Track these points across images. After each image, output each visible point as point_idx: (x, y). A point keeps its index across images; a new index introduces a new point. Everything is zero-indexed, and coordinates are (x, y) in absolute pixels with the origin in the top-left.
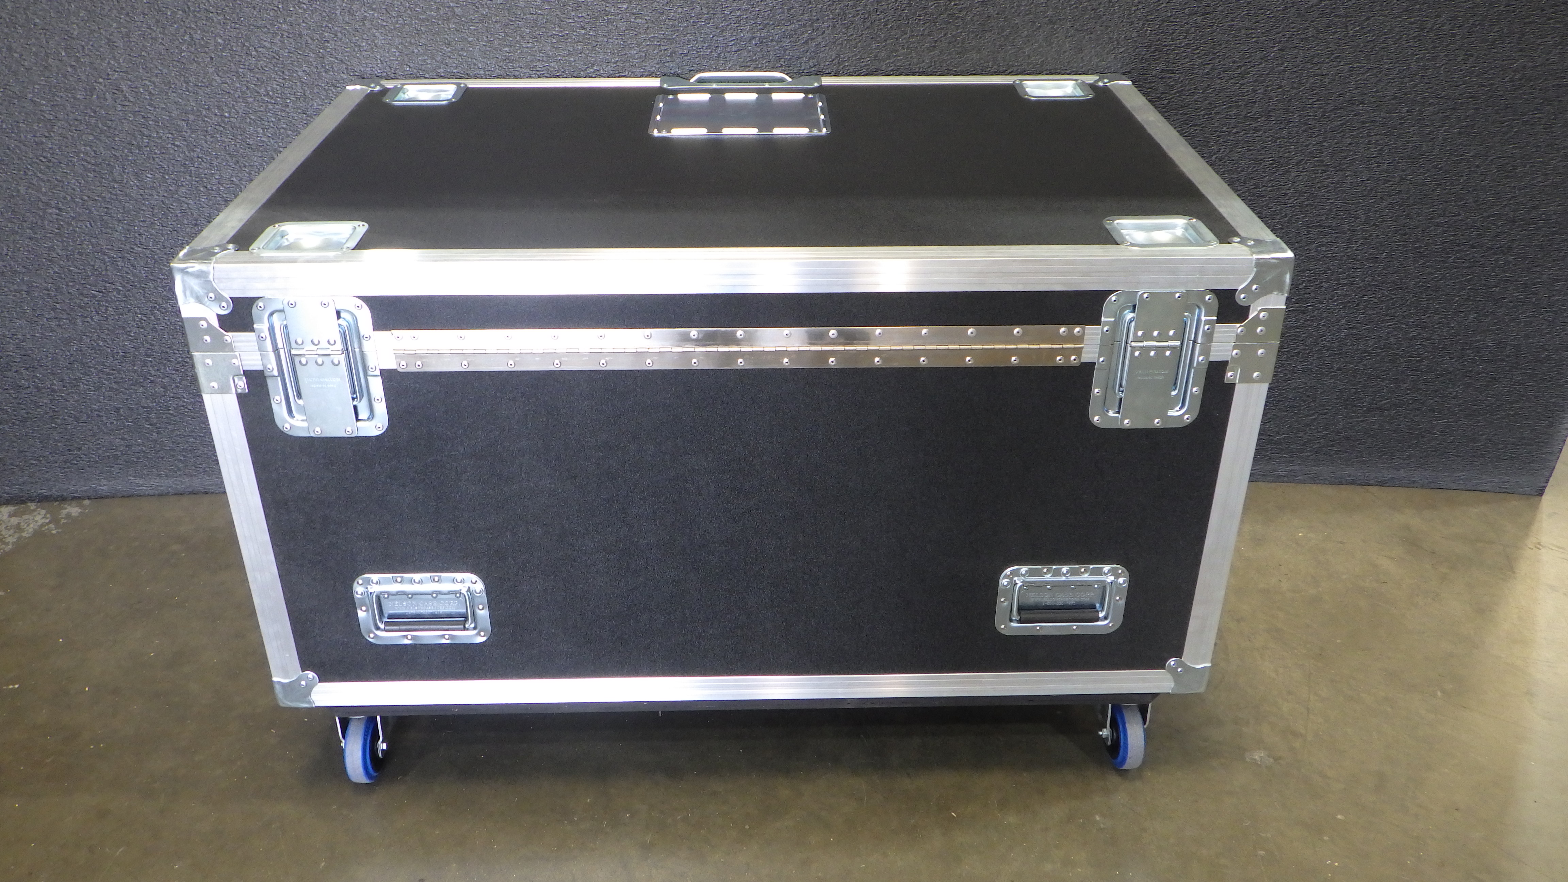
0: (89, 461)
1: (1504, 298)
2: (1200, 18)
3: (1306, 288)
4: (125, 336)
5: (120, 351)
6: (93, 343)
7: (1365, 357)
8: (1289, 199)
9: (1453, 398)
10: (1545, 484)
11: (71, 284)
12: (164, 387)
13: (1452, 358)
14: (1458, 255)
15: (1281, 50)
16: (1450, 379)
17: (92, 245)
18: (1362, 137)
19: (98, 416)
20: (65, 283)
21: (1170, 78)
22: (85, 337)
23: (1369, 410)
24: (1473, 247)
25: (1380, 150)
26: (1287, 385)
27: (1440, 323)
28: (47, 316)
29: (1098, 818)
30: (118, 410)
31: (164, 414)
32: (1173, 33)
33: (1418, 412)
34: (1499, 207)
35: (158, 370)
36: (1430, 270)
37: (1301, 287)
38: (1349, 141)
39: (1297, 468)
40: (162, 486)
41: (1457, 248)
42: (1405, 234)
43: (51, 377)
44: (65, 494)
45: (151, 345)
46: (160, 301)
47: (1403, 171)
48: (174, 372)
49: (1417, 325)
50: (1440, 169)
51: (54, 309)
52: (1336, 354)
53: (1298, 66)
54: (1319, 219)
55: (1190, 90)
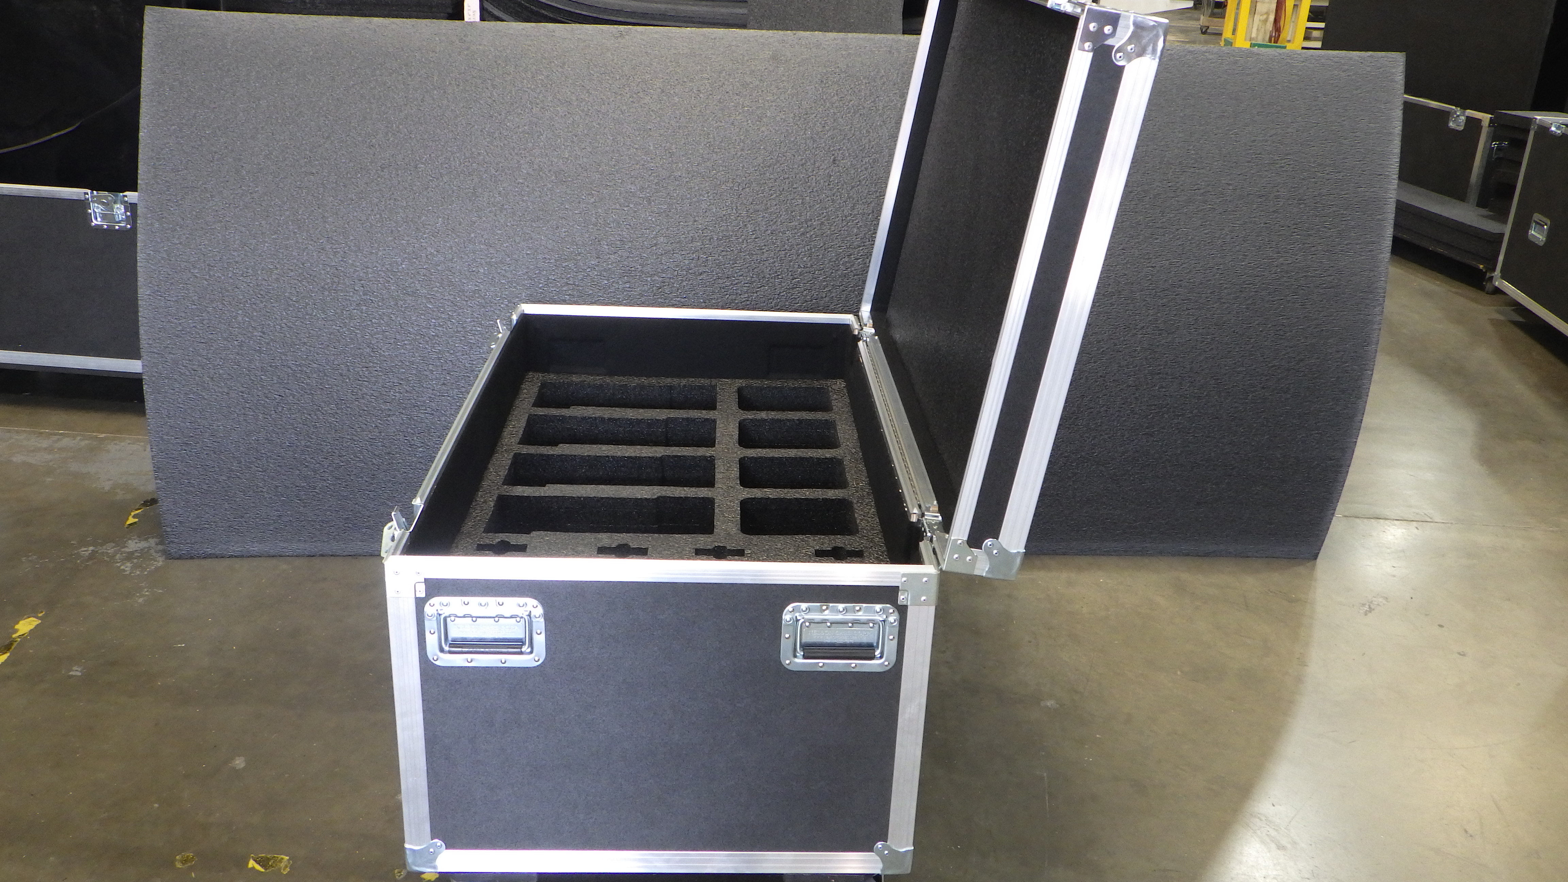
3: (1153, 418)
6: (268, 435)
10: (1319, 551)
12: (315, 471)
17: (282, 360)
18: (1183, 310)
20: (256, 388)
25: (1195, 320)
34: (1278, 360)
38: (1175, 313)
42: (1218, 379)
46: (323, 404)
47: (1213, 334)
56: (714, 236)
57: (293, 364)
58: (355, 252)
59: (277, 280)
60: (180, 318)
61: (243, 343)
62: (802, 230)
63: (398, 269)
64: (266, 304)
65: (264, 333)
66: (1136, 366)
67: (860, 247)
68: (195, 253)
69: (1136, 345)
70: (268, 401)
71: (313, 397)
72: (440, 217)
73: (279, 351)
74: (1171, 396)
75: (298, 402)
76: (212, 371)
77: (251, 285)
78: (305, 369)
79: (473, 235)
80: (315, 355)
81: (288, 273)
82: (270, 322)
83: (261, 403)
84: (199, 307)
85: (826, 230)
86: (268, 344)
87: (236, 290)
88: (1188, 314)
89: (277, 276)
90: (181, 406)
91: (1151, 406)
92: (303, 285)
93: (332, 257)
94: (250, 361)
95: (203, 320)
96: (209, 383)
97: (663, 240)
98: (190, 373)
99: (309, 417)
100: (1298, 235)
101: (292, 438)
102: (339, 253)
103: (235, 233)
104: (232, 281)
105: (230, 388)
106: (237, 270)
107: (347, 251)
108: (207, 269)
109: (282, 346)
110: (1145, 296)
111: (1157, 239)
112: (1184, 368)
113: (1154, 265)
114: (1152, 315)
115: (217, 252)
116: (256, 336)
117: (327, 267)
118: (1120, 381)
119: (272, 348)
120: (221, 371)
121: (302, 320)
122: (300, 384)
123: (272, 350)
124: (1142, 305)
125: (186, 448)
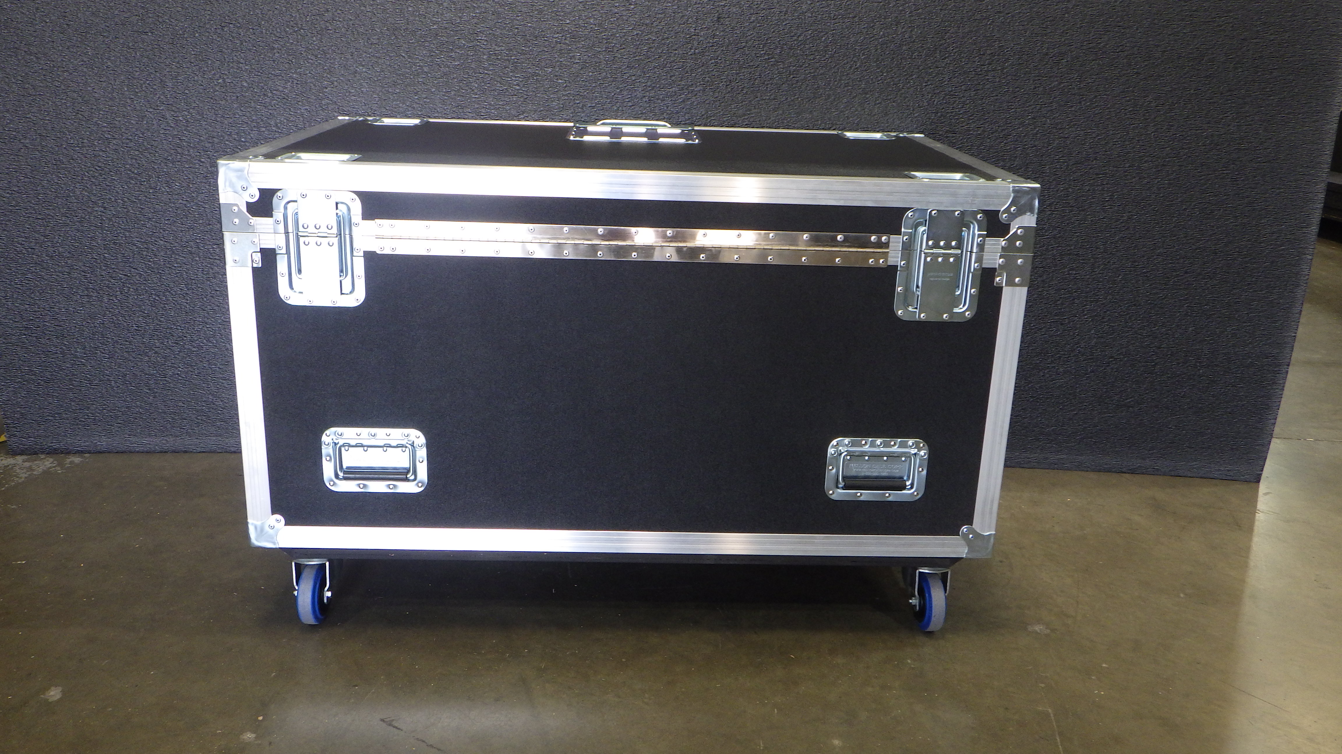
0: (95, 420)
2: (973, 93)
3: (1062, 304)
5: (134, 326)
7: (1111, 361)
8: (1046, 232)
10: (1260, 472)
11: (104, 268)
12: (165, 357)
15: (1034, 118)
17: (126, 237)
18: (1097, 186)
19: (109, 380)
20: (99, 267)
22: (108, 312)
23: (1118, 406)
24: (1186, 273)
25: (1111, 195)
26: (1052, 384)
27: (1167, 334)
28: (81, 294)
29: (909, 661)
31: (161, 380)
32: (954, 103)
34: (1204, 241)
35: (162, 343)
37: (1059, 302)
38: (1087, 188)
39: (1065, 456)
40: (150, 444)
43: (76, 345)
44: (70, 448)
45: (160, 321)
46: (172, 285)
47: (1130, 212)
48: (175, 345)
49: (1149, 336)
50: (1157, 211)
51: (87, 289)
52: (1089, 359)
53: (1047, 131)
54: (1069, 248)
55: (967, 146)
65: (105, 208)
70: (113, 281)
71: (160, 276)
73: (122, 227)
75: (144, 282)
76: (51, 249)
78: (151, 246)
80: (161, 231)
83: (105, 284)
86: (110, 220)
89: (116, 146)
92: (145, 156)
96: (48, 261)
98: (28, 251)
99: (157, 298)
101: (140, 321)
105: (71, 267)
110: (1055, 170)
114: (1062, 191)
119: (115, 224)
120: (61, 249)
123: (114, 226)
125: (26, 333)
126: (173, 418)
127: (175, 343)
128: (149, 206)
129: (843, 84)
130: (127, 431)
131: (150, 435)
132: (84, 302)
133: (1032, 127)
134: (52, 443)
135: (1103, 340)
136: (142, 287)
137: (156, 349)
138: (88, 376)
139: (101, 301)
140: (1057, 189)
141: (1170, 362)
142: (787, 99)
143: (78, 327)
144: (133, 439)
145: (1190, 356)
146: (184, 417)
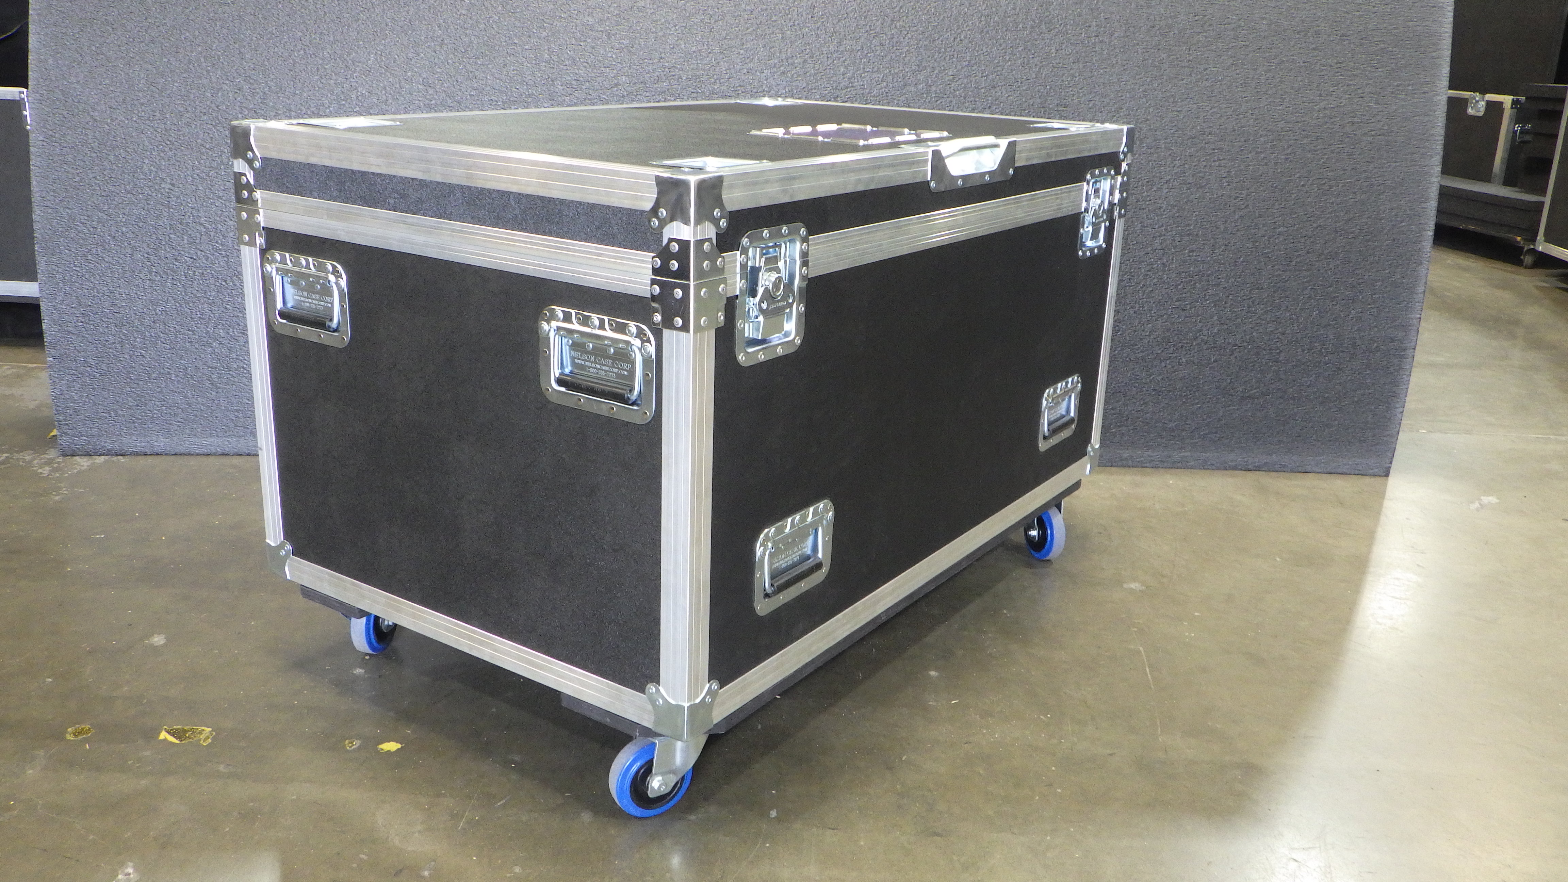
0: (152, 417)
1: (1338, 297)
3: (1184, 288)
4: (205, 299)
5: (198, 313)
6: (177, 304)
9: (1308, 386)
10: (1389, 465)
11: (169, 250)
12: (230, 349)
13: (1303, 351)
14: (1298, 260)
15: (1144, 91)
16: (1304, 370)
17: (193, 216)
18: (1214, 161)
19: (169, 373)
20: (164, 248)
21: (1063, 111)
22: (171, 298)
23: (1243, 398)
25: (1228, 172)
27: (1291, 319)
28: (143, 278)
30: (186, 369)
33: (1282, 401)
34: (1324, 219)
36: (1279, 272)
38: (1204, 164)
39: (1189, 454)
40: (211, 445)
41: (1296, 254)
44: (126, 449)
45: (226, 308)
47: (1248, 189)
50: (1276, 187)
56: (682, 75)
57: (206, 221)
58: (277, 93)
59: (188, 125)
60: (78, 168)
61: (149, 197)
62: (782, 68)
63: (325, 112)
64: (176, 152)
65: (173, 185)
66: (1162, 226)
67: (847, 88)
68: (95, 94)
69: (1160, 202)
70: (177, 264)
71: (229, 259)
72: (372, 53)
73: (190, 205)
74: (1203, 262)
75: (211, 266)
77: (159, 130)
78: (220, 227)
79: (409, 74)
81: (200, 116)
82: (179, 173)
83: (169, 267)
84: (98, 154)
85: (809, 69)
86: (178, 198)
87: (142, 135)
88: (1219, 166)
89: (188, 120)
90: (78, 269)
91: (1180, 273)
92: (217, 130)
93: (250, 98)
94: (158, 217)
95: (105, 170)
97: (626, 80)
99: (223, 283)
100: (1341, 75)
101: (205, 308)
102: (258, 93)
103: (139, 71)
104: (137, 125)
105: (134, 249)
106: (143, 113)
107: (267, 92)
108: (108, 112)
109: (194, 200)
111: (1183, 79)
112: (1218, 228)
113: (1179, 109)
114: (1178, 167)
115: (120, 92)
116: (164, 188)
117: (245, 110)
118: (1145, 244)
119: (183, 202)
121: (217, 171)
122: (213, 244)
123: (182, 204)
124: (1167, 155)
125: (83, 320)
126: (237, 417)
127: (241, 333)
128: (220, 183)
129: (948, 57)
130: (187, 431)
131: (211, 435)
132: (146, 287)
133: (1144, 100)
134: (105, 442)
135: (1226, 327)
136: (208, 271)
137: (221, 340)
138: (147, 369)
139: (165, 286)
140: (1173, 165)
141: (1295, 349)
142: (890, 71)
143: (139, 314)
144: (192, 440)
145: (1316, 342)
146: (248, 415)
